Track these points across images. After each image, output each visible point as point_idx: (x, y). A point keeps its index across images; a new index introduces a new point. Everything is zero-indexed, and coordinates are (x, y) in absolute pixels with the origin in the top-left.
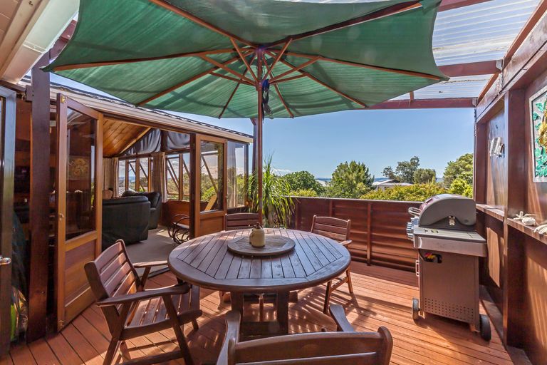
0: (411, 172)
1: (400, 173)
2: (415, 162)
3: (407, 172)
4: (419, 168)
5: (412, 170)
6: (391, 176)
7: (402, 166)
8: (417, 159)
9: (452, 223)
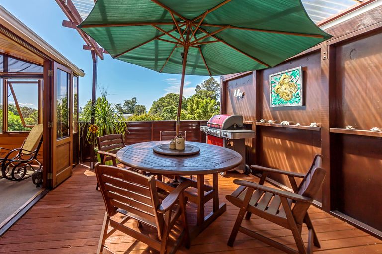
0: (132, 107)
1: (126, 108)
2: (134, 101)
3: (130, 107)
4: (137, 104)
5: (132, 105)
6: (121, 110)
7: (127, 103)
8: (135, 99)
9: (235, 127)
